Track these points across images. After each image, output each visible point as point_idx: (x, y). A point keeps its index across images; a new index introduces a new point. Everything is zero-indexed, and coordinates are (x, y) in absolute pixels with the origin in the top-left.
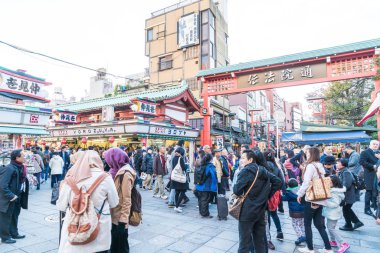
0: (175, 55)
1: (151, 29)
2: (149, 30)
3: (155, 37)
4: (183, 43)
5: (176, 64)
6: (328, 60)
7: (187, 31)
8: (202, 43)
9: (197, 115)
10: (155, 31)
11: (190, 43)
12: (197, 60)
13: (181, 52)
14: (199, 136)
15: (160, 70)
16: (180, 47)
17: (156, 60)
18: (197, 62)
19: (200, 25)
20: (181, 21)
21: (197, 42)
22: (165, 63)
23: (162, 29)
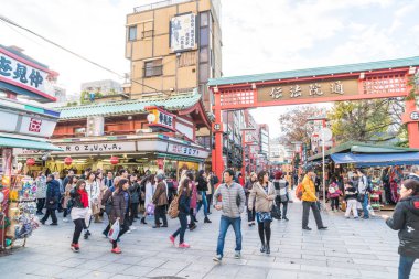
0: (166, 60)
1: (135, 26)
2: (130, 28)
3: (139, 36)
4: (176, 46)
5: (166, 71)
6: (362, 76)
7: (182, 33)
8: (200, 48)
9: (204, 131)
10: (140, 29)
11: (186, 47)
12: (195, 67)
13: (174, 57)
14: (210, 156)
15: (145, 77)
16: (173, 50)
17: (141, 64)
18: (194, 71)
19: (199, 28)
20: (175, 21)
21: (195, 47)
22: (152, 69)
23: (149, 27)
